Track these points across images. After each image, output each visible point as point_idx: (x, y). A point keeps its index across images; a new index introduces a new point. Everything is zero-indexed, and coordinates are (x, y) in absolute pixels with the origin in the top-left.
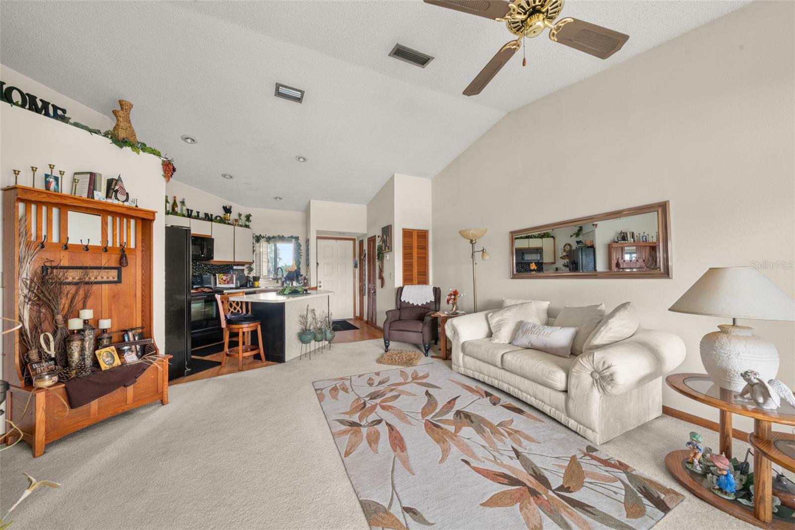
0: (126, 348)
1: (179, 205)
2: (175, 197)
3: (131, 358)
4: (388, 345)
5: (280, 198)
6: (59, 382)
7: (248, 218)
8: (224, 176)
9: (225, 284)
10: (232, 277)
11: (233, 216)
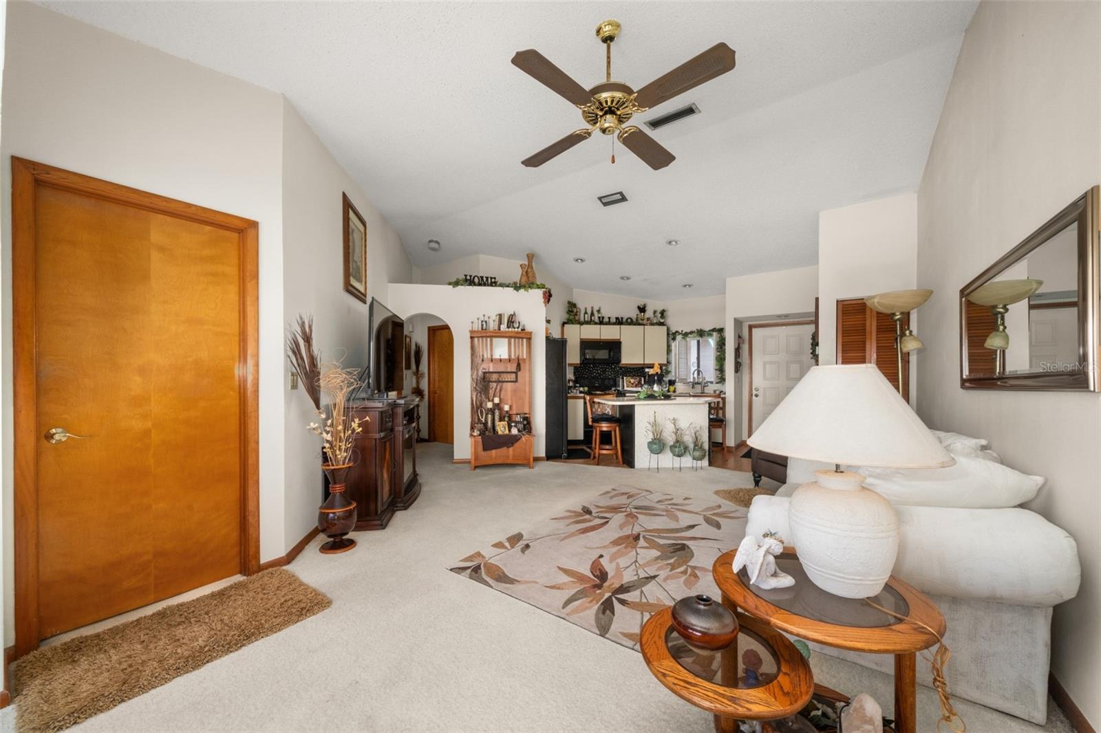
0: (513, 424)
1: (596, 313)
2: (592, 308)
3: (515, 431)
4: (760, 480)
5: (689, 286)
6: (480, 435)
7: (663, 313)
8: (622, 278)
9: (632, 387)
10: (640, 380)
11: (649, 314)
